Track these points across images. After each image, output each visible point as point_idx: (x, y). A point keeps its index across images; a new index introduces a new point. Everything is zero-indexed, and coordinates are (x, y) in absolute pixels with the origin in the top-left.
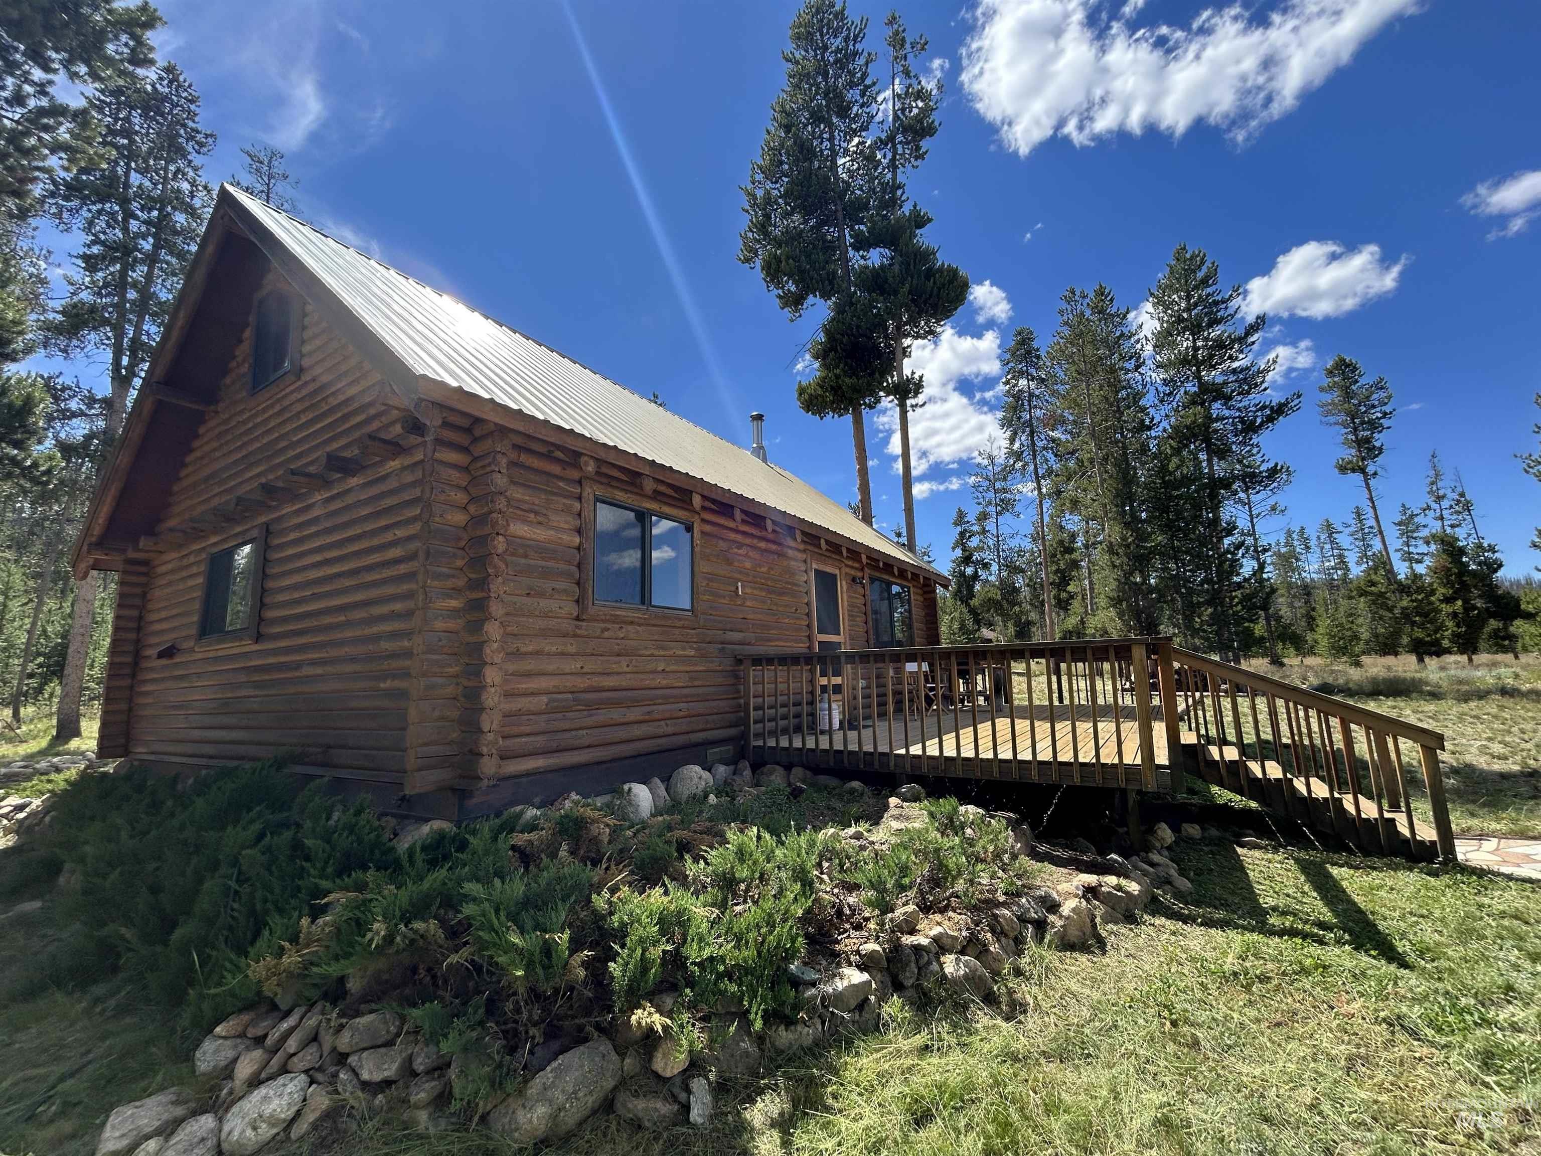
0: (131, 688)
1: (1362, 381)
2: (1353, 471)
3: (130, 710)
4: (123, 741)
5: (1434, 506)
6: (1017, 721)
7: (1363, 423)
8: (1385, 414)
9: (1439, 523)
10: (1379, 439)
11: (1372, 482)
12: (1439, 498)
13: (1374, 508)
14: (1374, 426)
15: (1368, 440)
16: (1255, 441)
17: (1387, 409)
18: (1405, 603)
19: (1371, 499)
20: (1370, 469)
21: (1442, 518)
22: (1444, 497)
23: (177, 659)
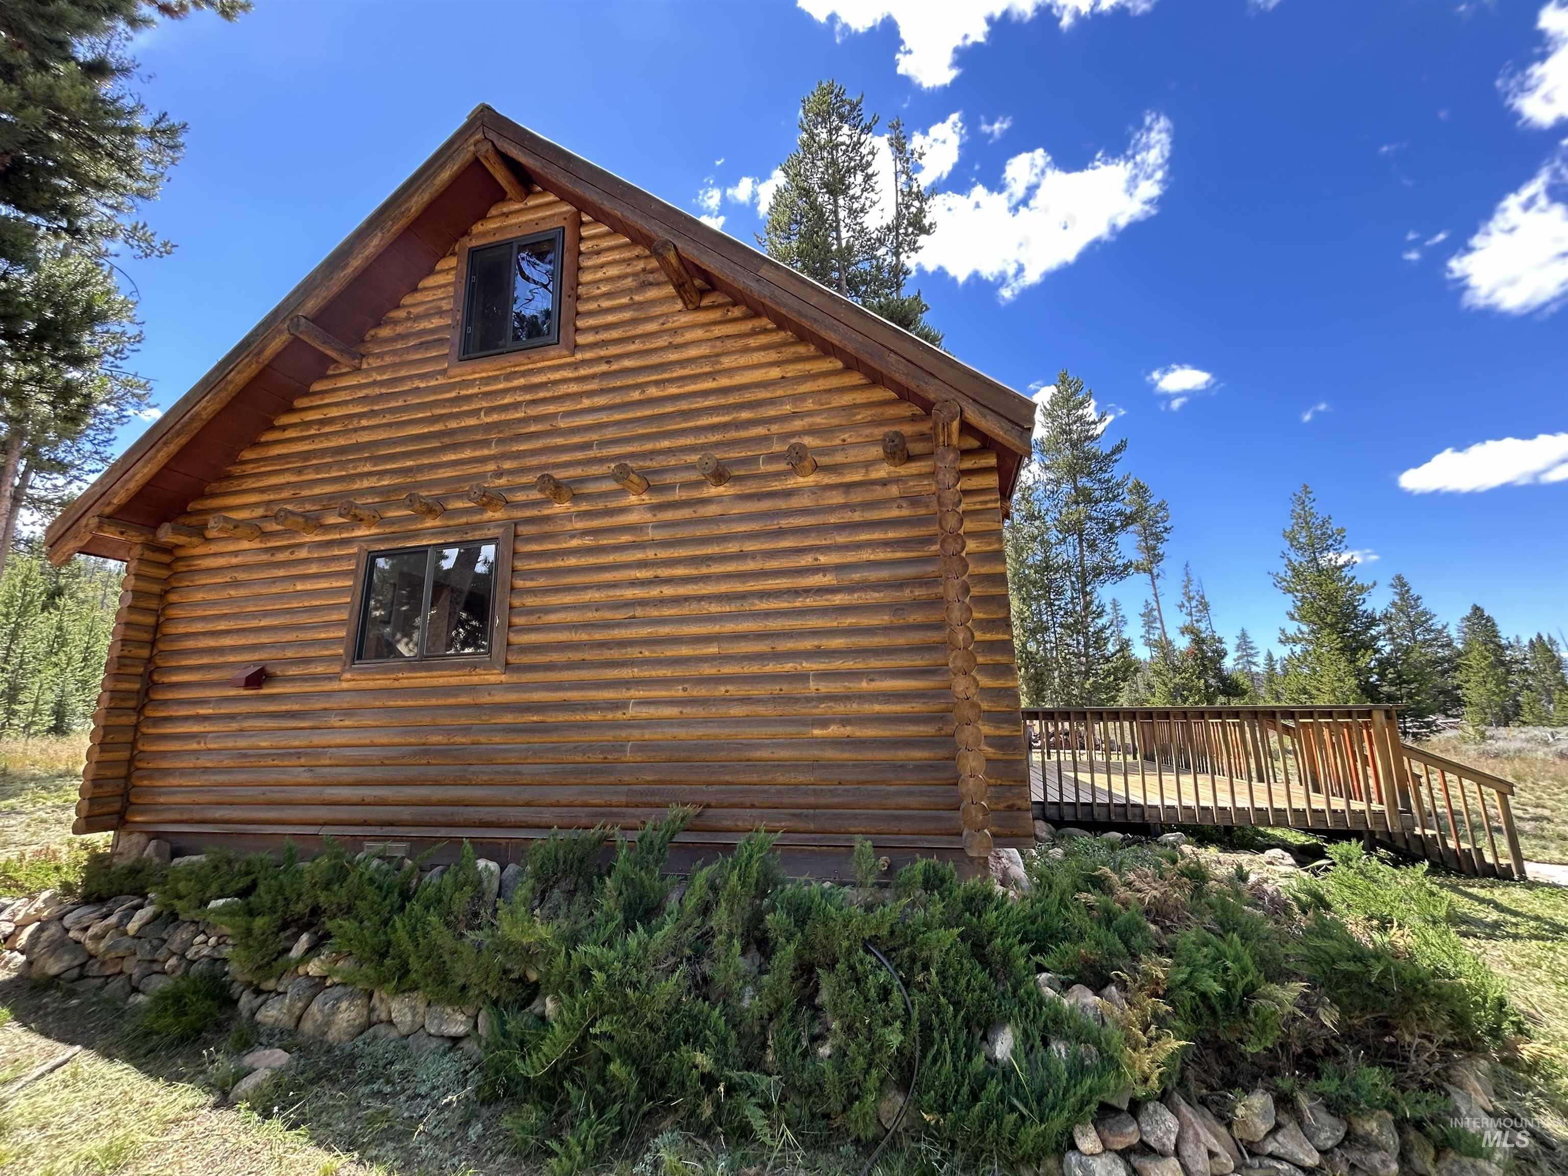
0: (136, 727)
1: (1152, 501)
2: (1145, 571)
3: (131, 760)
4: (117, 806)
5: (1187, 604)
6: (1113, 777)
7: (1152, 534)
8: (1166, 529)
9: (1189, 618)
10: (1162, 548)
11: (1157, 582)
12: (1190, 599)
13: (1157, 602)
14: (1158, 538)
15: (1154, 548)
16: (1115, 540)
17: (1167, 524)
18: (1177, 680)
19: (1156, 595)
20: (1155, 571)
21: (1191, 614)
22: (1193, 598)
23: (265, 691)
